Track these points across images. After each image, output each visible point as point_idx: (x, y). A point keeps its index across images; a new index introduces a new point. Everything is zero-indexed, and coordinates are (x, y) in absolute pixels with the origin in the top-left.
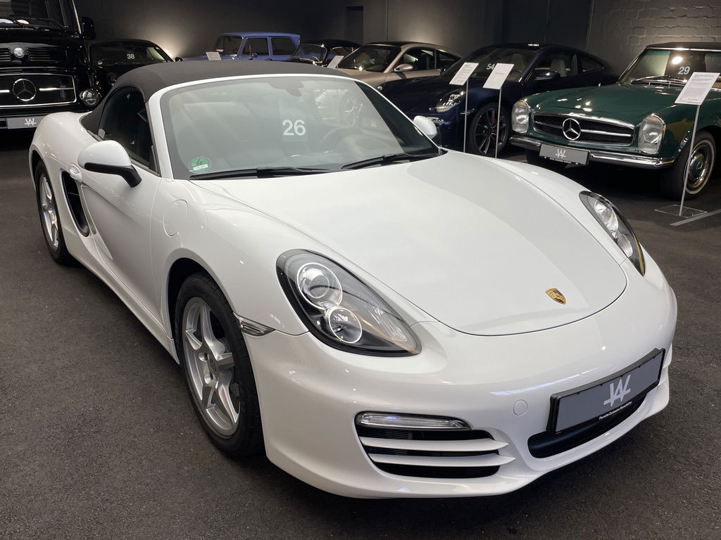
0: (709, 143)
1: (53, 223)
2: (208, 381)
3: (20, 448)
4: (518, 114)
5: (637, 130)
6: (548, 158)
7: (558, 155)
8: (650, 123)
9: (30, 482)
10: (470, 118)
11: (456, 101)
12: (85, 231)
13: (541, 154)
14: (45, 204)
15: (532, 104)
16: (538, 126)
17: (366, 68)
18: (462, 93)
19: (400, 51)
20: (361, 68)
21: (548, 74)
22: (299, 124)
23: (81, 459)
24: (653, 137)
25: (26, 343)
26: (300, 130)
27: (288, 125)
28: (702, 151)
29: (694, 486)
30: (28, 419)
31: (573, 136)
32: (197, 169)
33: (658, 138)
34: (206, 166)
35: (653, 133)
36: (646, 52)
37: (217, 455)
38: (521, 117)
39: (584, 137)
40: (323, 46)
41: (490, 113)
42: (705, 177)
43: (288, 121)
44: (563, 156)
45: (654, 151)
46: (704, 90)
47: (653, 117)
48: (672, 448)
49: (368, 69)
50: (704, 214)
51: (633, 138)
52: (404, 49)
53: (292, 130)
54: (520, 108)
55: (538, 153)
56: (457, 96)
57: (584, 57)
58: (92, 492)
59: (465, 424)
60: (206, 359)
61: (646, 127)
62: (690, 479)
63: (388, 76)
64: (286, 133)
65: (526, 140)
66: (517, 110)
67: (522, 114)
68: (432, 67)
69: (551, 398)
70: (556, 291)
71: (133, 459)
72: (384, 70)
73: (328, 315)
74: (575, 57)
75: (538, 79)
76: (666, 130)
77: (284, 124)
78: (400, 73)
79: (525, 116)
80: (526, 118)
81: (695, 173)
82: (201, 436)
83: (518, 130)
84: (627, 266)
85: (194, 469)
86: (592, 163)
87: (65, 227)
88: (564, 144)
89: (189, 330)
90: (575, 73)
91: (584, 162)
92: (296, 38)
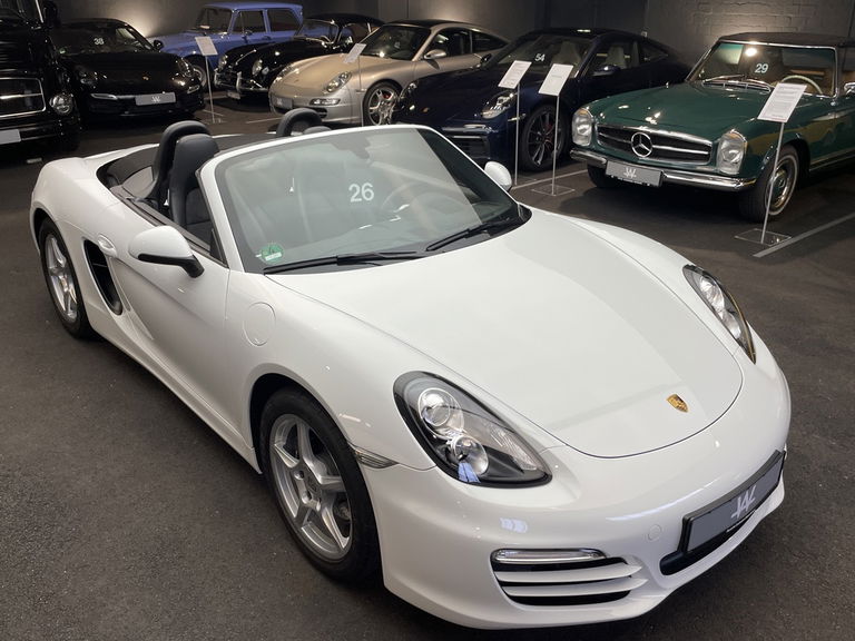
0: (792, 158)
1: (66, 290)
2: (305, 500)
3: (101, 583)
4: (579, 124)
5: (716, 146)
6: (615, 178)
7: (627, 174)
8: (730, 139)
9: (125, 624)
10: (522, 123)
11: (504, 105)
12: (117, 307)
13: (608, 173)
14: (52, 267)
15: (595, 112)
16: (601, 138)
17: (389, 54)
18: (511, 95)
19: (430, 33)
20: (382, 54)
21: (606, 69)
22: (368, 187)
23: (172, 592)
24: (733, 155)
25: (68, 447)
26: (368, 194)
27: (354, 189)
28: (784, 167)
29: (811, 582)
30: (99, 546)
31: (644, 152)
32: (271, 259)
33: (739, 157)
34: (279, 255)
35: (732, 151)
36: (718, 44)
37: (319, 578)
38: (583, 127)
39: (656, 154)
40: (333, 22)
41: (544, 117)
42: (787, 196)
43: (356, 186)
44: (632, 176)
45: (734, 171)
46: (790, 105)
47: (733, 132)
48: (785, 539)
49: (394, 55)
50: (790, 240)
51: (711, 156)
52: (435, 30)
53: (360, 196)
54: (581, 117)
55: (604, 170)
56: (506, 99)
57: (645, 43)
58: (196, 631)
59: (599, 553)
60: (303, 477)
61: (725, 144)
62: (807, 574)
63: (418, 66)
64: (353, 200)
65: (588, 154)
66: (577, 120)
67: (584, 123)
68: (467, 52)
69: (684, 519)
70: (677, 398)
71: (230, 588)
72: (413, 57)
73: (453, 444)
74: (635, 45)
75: (596, 74)
76: (748, 146)
77: (350, 189)
78: (432, 61)
79: (586, 126)
80: (588, 129)
81: (778, 192)
82: (297, 557)
83: (579, 142)
84: (740, 356)
85: (298, 597)
86: (667, 185)
87: (89, 301)
88: (635, 161)
89: (278, 444)
90: (636, 63)
91: (656, 183)
92: (297, 9)
